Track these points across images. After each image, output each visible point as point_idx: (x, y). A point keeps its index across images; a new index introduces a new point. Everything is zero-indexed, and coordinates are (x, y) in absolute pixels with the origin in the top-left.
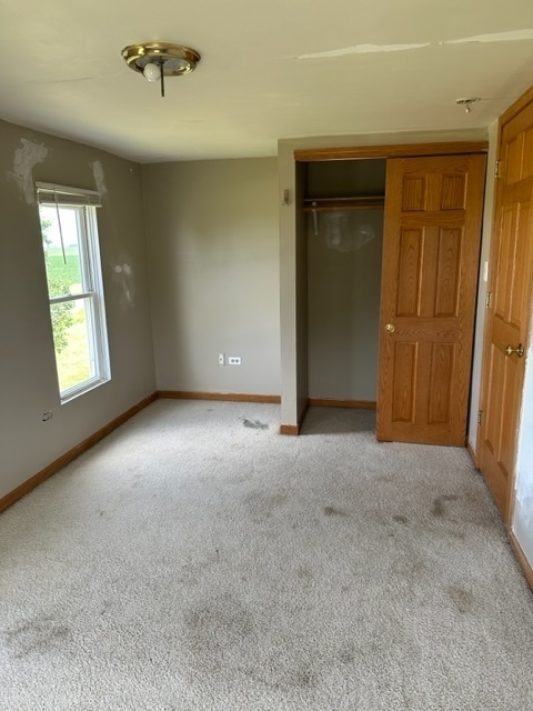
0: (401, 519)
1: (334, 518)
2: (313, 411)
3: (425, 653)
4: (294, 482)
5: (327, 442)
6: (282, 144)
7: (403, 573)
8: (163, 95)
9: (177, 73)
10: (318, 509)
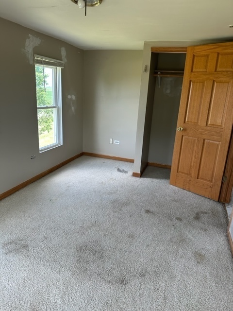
0: (179, 219)
1: (149, 215)
2: (149, 168)
3: (178, 278)
4: (134, 197)
5: (153, 182)
6: (146, 44)
7: (175, 242)
8: (86, 15)
9: (92, 5)
10: (143, 210)
